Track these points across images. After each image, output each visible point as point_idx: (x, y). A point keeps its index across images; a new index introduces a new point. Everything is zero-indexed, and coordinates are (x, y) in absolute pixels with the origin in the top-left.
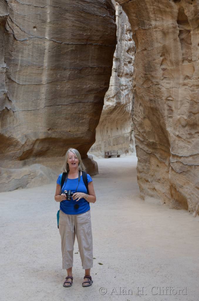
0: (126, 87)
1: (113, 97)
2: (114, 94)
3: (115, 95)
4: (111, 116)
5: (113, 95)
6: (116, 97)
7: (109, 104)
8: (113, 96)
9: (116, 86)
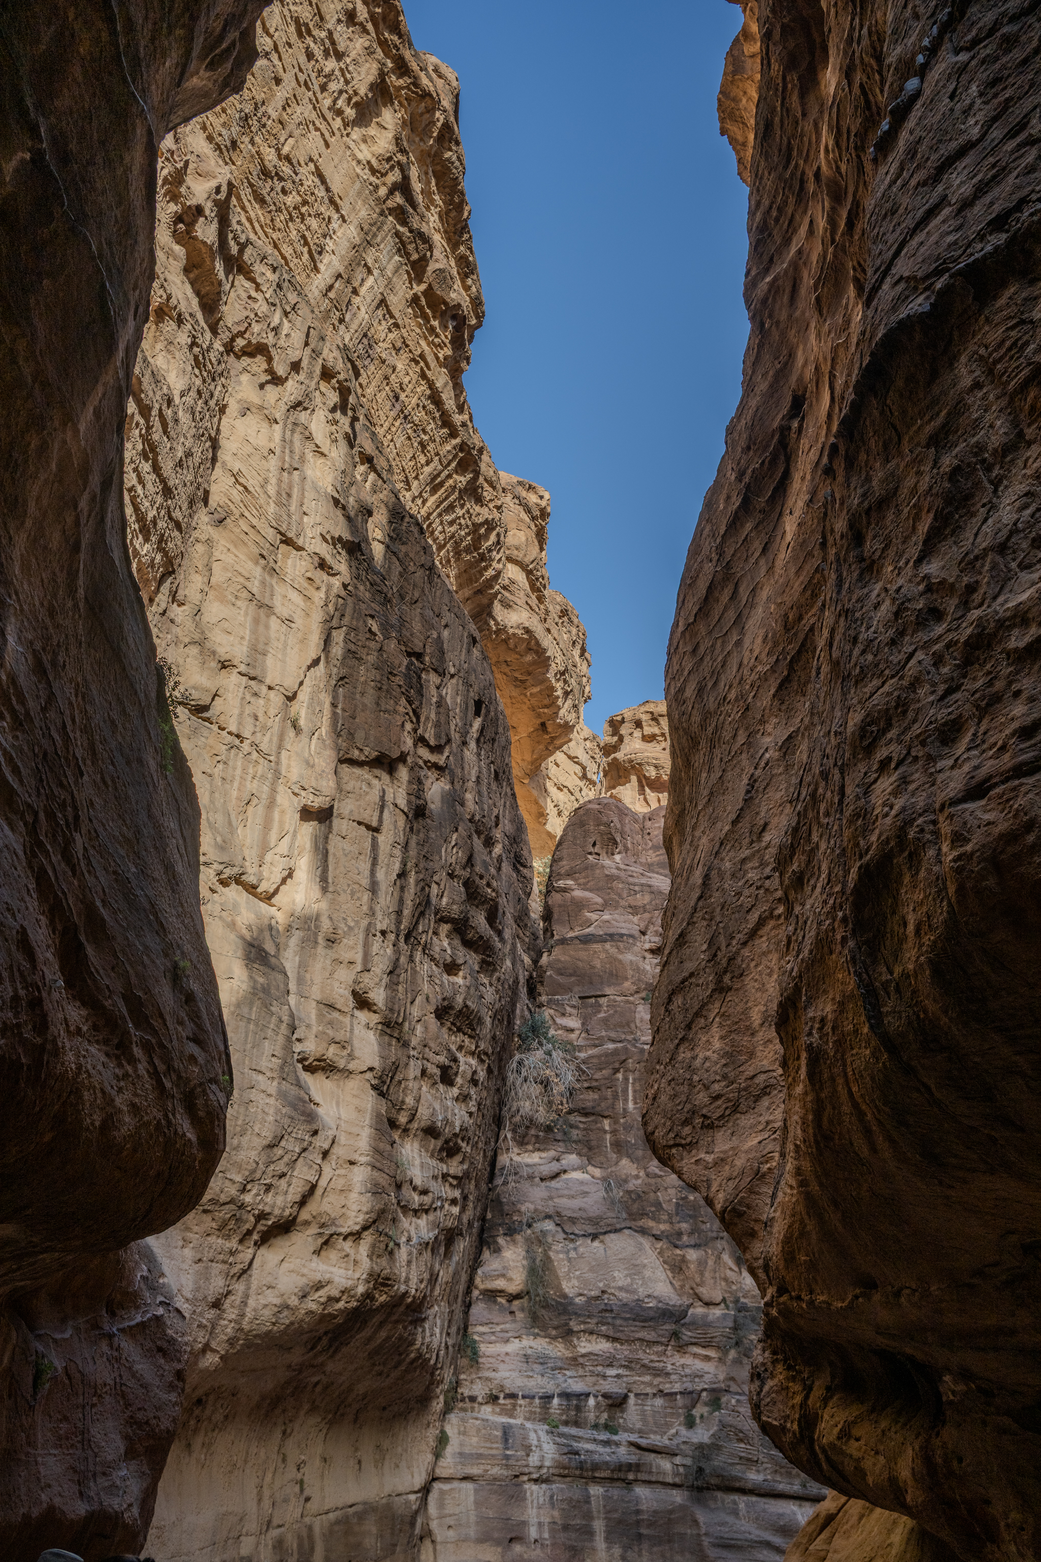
0: (427, 1199)
1: (356, 1236)
2: (361, 1219)
3: (365, 1228)
4: (330, 1367)
5: (353, 1220)
6: (368, 1238)
7: (327, 1276)
8: (357, 1228)
9: (376, 1174)
